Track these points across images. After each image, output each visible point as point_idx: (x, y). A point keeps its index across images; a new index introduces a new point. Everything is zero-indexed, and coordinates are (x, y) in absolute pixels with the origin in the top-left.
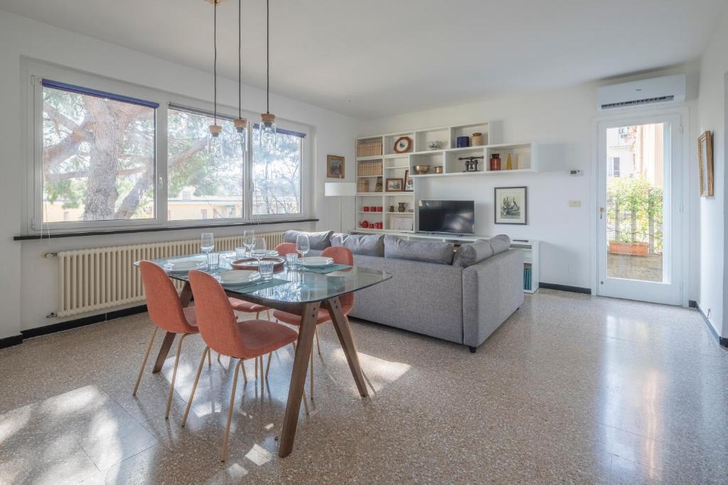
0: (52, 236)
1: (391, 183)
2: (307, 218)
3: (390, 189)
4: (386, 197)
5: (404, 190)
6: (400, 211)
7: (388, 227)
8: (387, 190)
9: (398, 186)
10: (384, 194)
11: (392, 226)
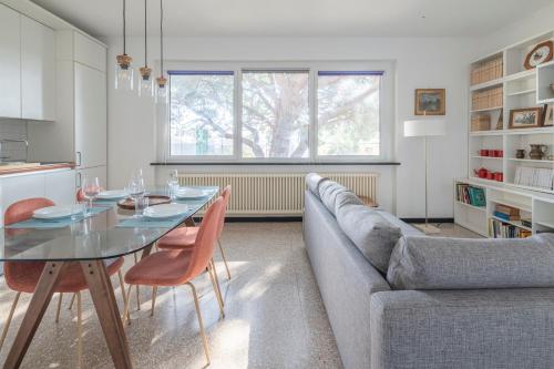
0: (168, 164)
1: (518, 116)
2: (389, 161)
3: (515, 124)
4: (509, 136)
5: (541, 124)
6: (532, 157)
7: (512, 180)
8: (511, 126)
9: (531, 120)
10: (506, 132)
11: (517, 178)
